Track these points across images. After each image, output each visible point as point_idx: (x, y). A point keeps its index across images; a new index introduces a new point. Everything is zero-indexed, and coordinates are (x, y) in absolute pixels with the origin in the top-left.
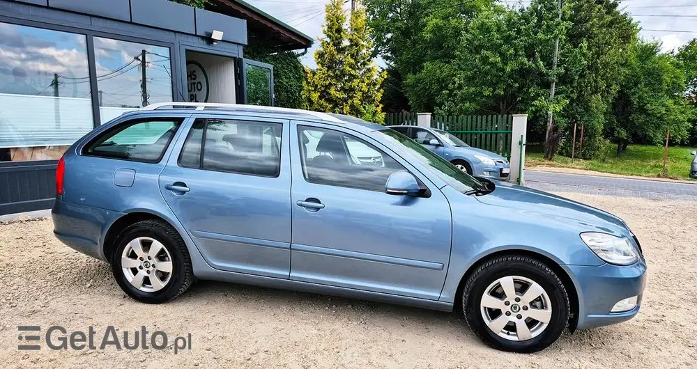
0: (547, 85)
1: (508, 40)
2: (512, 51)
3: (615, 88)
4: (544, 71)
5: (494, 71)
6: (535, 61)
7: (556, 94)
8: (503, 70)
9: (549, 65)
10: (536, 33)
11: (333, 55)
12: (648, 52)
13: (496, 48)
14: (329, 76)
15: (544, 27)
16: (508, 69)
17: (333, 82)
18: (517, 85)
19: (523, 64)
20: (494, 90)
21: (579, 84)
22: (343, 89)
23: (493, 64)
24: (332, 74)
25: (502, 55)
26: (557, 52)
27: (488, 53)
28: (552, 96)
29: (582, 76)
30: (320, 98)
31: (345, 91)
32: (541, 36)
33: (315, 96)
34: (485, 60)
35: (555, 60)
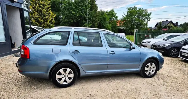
0: (86, 20)
1: (76, 7)
2: (78, 11)
3: (99, 22)
4: (86, 16)
5: (73, 16)
6: (83, 14)
7: (88, 22)
8: (76, 15)
9: (86, 15)
10: (83, 7)
11: (38, 8)
12: (103, 13)
13: (73, 9)
14: (37, 15)
15: (84, 5)
16: (77, 16)
17: (39, 16)
18: (79, 19)
19: (81, 14)
20: (74, 20)
21: (92, 20)
22: (42, 19)
23: (73, 14)
24: (38, 14)
25: (75, 11)
26: (88, 12)
27: (71, 11)
28: (87, 23)
29: (92, 18)
30: (36, 21)
31: (43, 20)
32: (85, 7)
33: (34, 21)
34: (71, 12)
35: (87, 14)
